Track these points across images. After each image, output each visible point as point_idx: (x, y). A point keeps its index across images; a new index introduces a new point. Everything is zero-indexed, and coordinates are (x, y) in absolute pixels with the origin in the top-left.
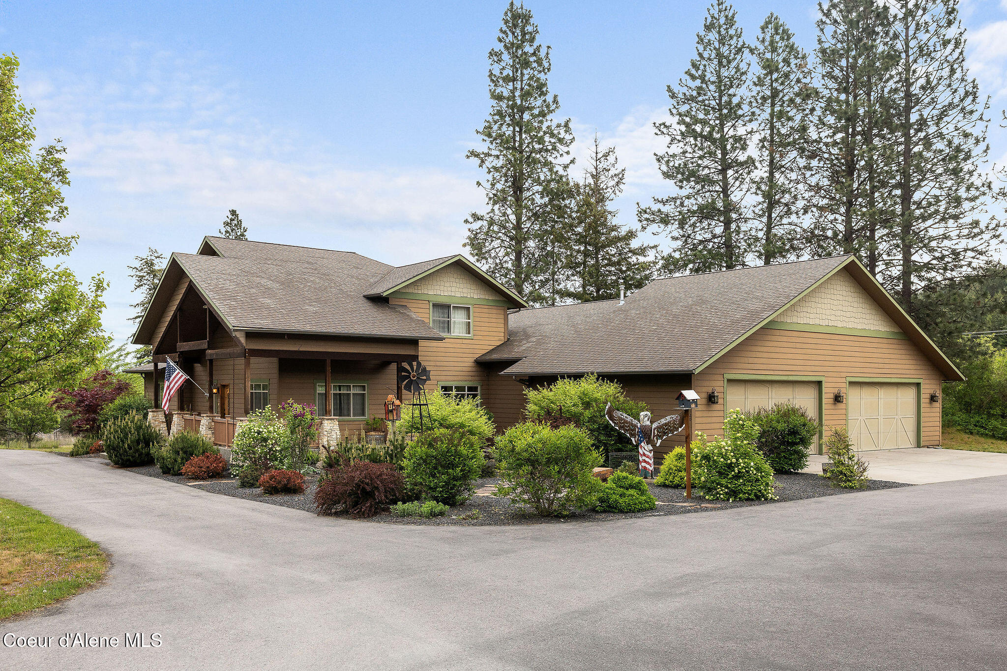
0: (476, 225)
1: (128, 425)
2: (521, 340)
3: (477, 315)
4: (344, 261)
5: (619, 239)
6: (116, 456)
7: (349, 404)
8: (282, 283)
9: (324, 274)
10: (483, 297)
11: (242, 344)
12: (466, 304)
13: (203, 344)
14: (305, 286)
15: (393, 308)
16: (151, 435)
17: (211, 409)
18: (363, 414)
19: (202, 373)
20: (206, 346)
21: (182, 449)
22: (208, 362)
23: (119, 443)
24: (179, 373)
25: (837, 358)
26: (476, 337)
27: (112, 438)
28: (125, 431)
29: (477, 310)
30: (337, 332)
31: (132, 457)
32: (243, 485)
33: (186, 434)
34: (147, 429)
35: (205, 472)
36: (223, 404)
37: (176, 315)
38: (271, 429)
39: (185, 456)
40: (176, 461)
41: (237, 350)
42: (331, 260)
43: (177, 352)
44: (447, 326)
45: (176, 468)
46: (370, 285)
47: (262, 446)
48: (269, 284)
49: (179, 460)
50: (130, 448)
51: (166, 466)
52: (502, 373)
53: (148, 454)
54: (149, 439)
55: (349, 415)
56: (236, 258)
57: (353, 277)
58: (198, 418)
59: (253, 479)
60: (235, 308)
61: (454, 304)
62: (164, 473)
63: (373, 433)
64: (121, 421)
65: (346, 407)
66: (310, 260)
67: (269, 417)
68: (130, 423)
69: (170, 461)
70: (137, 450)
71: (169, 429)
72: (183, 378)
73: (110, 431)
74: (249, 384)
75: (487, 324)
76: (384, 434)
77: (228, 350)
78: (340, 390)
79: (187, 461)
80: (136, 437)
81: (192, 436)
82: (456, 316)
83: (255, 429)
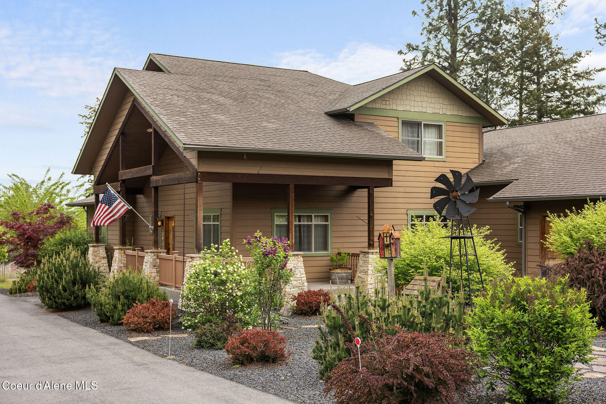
0: (410, 56)
1: (62, 263)
2: (501, 162)
3: (450, 133)
4: (298, 79)
5: (564, 62)
6: (50, 299)
7: (309, 237)
8: (235, 99)
9: (279, 91)
10: (455, 113)
11: (193, 167)
12: (438, 121)
13: (147, 170)
14: (260, 102)
15: (360, 126)
16: (88, 274)
17: (156, 244)
18: (325, 248)
19: (145, 205)
20: (150, 172)
21: (123, 293)
22: (153, 190)
23: (53, 283)
24: (120, 203)
26: (449, 159)
27: (46, 278)
28: (59, 271)
29: (451, 128)
30: (304, 150)
31: (68, 300)
32: (200, 345)
33: (127, 274)
34: (85, 268)
35: (150, 323)
36: (167, 238)
37: (119, 138)
38: (231, 269)
39: (126, 301)
40: (115, 307)
41: (188, 174)
42: (283, 78)
43: (119, 181)
44: (417, 145)
45: (116, 316)
46: (329, 102)
47: (220, 290)
48: (221, 99)
49: (120, 307)
50: (65, 290)
51: (104, 312)
52: (491, 198)
53: (84, 298)
54: (86, 279)
55: (309, 249)
56: (183, 74)
57: (310, 94)
58: (141, 254)
59: (213, 337)
60: (185, 124)
61: (424, 120)
62: (102, 321)
63: (339, 271)
64: (56, 259)
65: (306, 240)
66: (263, 78)
67: (227, 253)
68: (65, 261)
69: (108, 308)
70: (73, 293)
71: (110, 265)
72: (125, 208)
73: (43, 269)
74: (201, 214)
75: (460, 145)
76: (350, 271)
77: (177, 175)
78: (300, 221)
79: (129, 308)
80: (71, 277)
81: (134, 277)
82: (427, 136)
83: (211, 269)
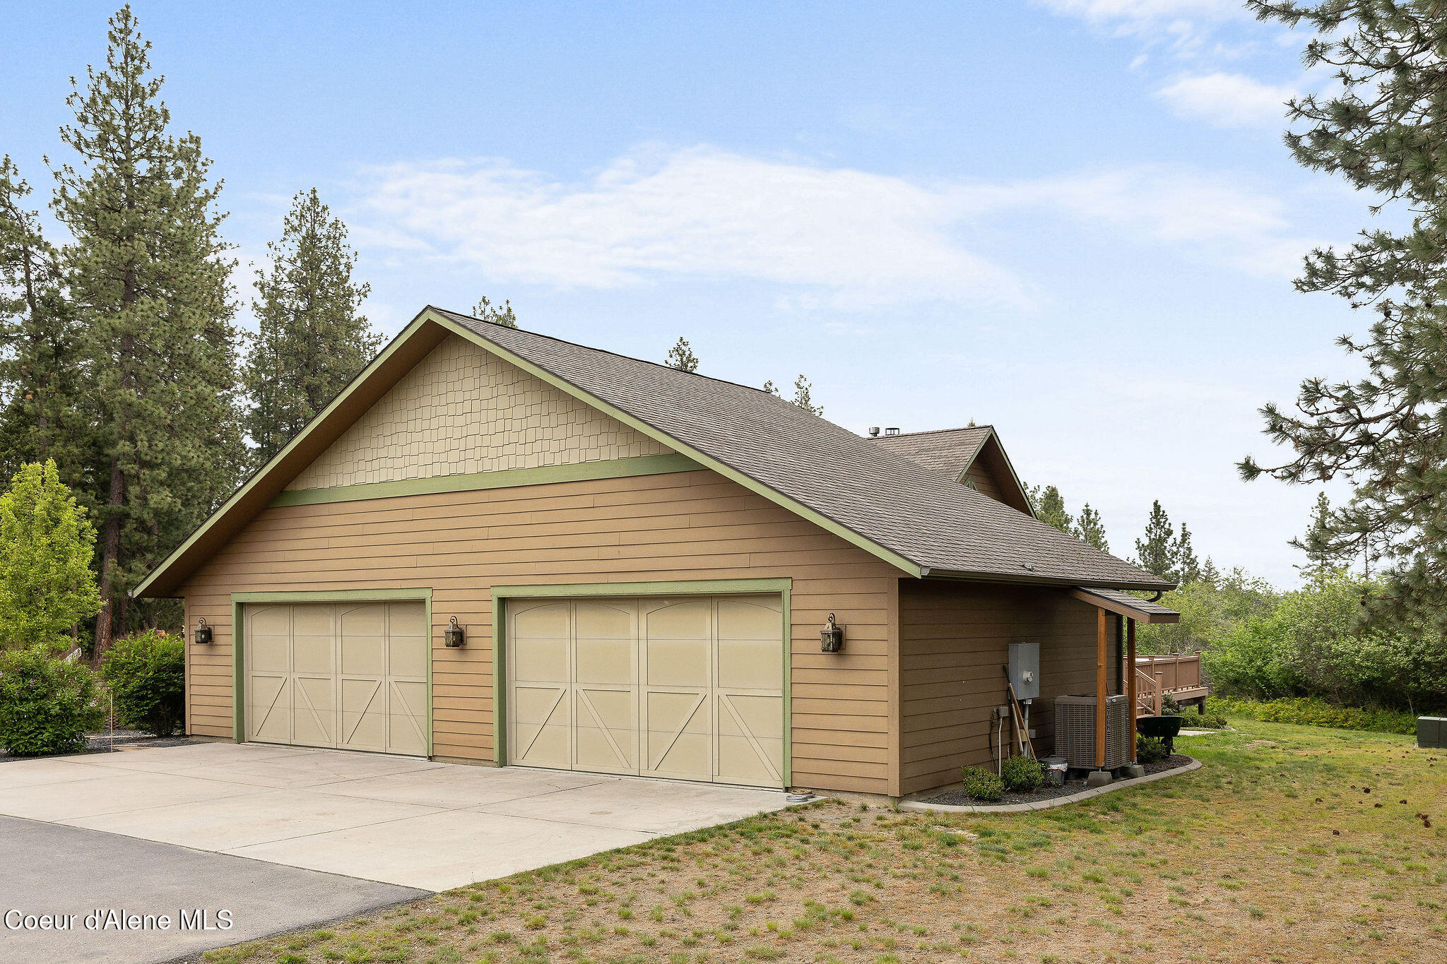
25: (467, 546)
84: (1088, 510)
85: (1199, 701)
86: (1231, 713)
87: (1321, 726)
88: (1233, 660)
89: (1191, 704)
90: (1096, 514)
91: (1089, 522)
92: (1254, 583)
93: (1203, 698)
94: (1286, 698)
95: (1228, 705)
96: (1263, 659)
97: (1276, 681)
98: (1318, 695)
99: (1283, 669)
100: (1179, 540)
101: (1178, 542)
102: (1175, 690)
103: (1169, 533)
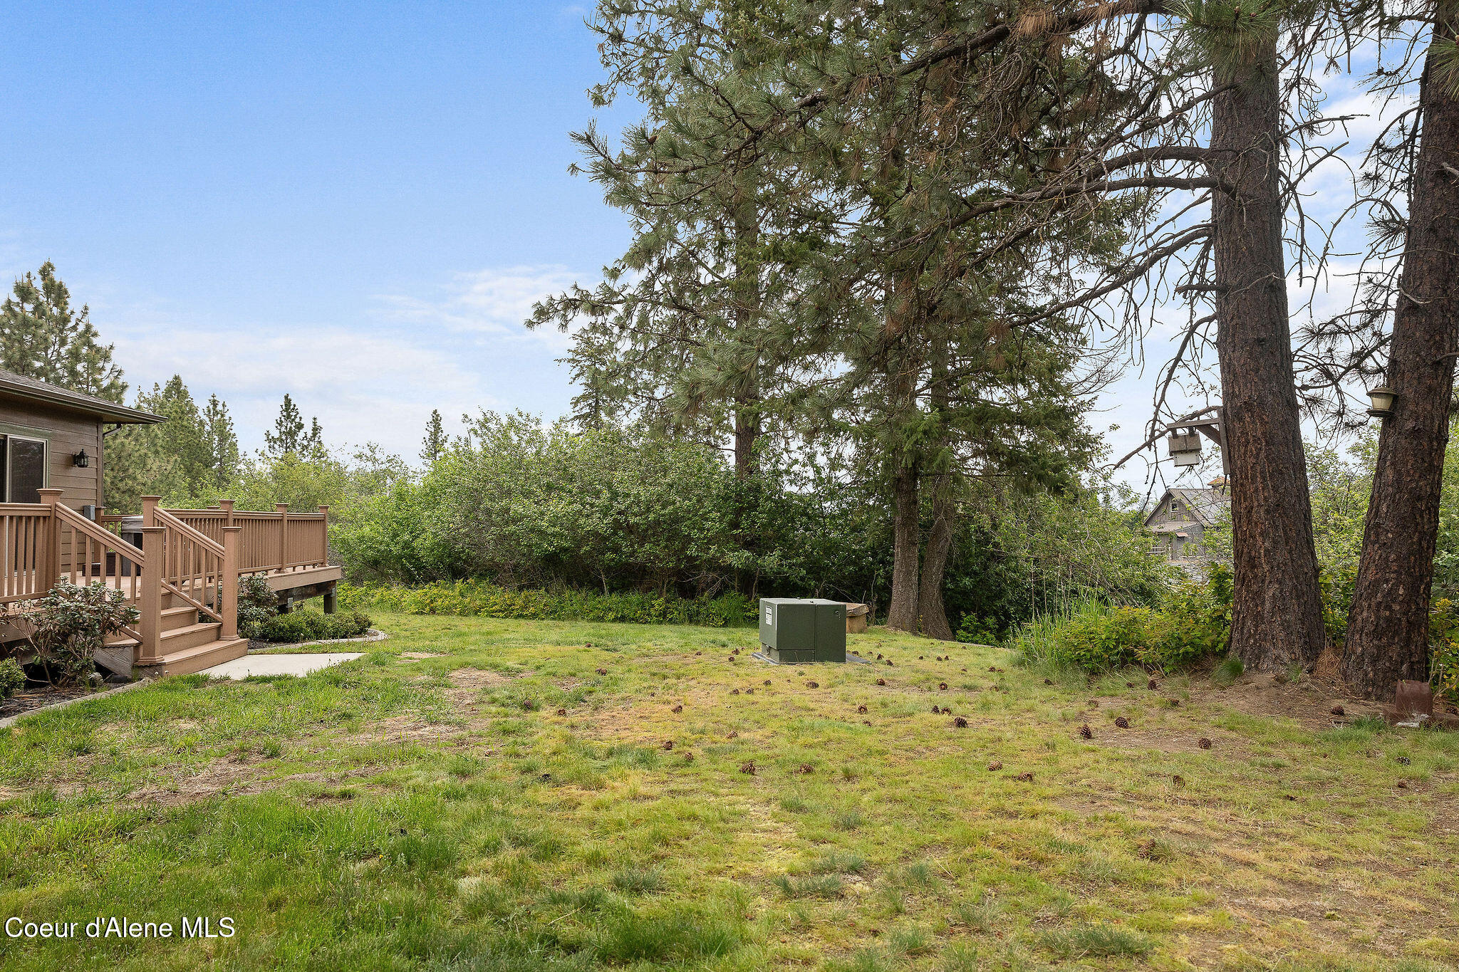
84: (214, 401)
85: (324, 590)
86: (370, 605)
87: (493, 616)
88: (372, 534)
89: (310, 596)
90: (224, 405)
91: (216, 413)
92: (389, 462)
93: (332, 583)
94: (442, 582)
95: (367, 594)
96: (411, 533)
97: (427, 559)
98: (481, 577)
99: (438, 544)
100: (310, 435)
101: (309, 436)
102: (280, 570)
103: (300, 426)
